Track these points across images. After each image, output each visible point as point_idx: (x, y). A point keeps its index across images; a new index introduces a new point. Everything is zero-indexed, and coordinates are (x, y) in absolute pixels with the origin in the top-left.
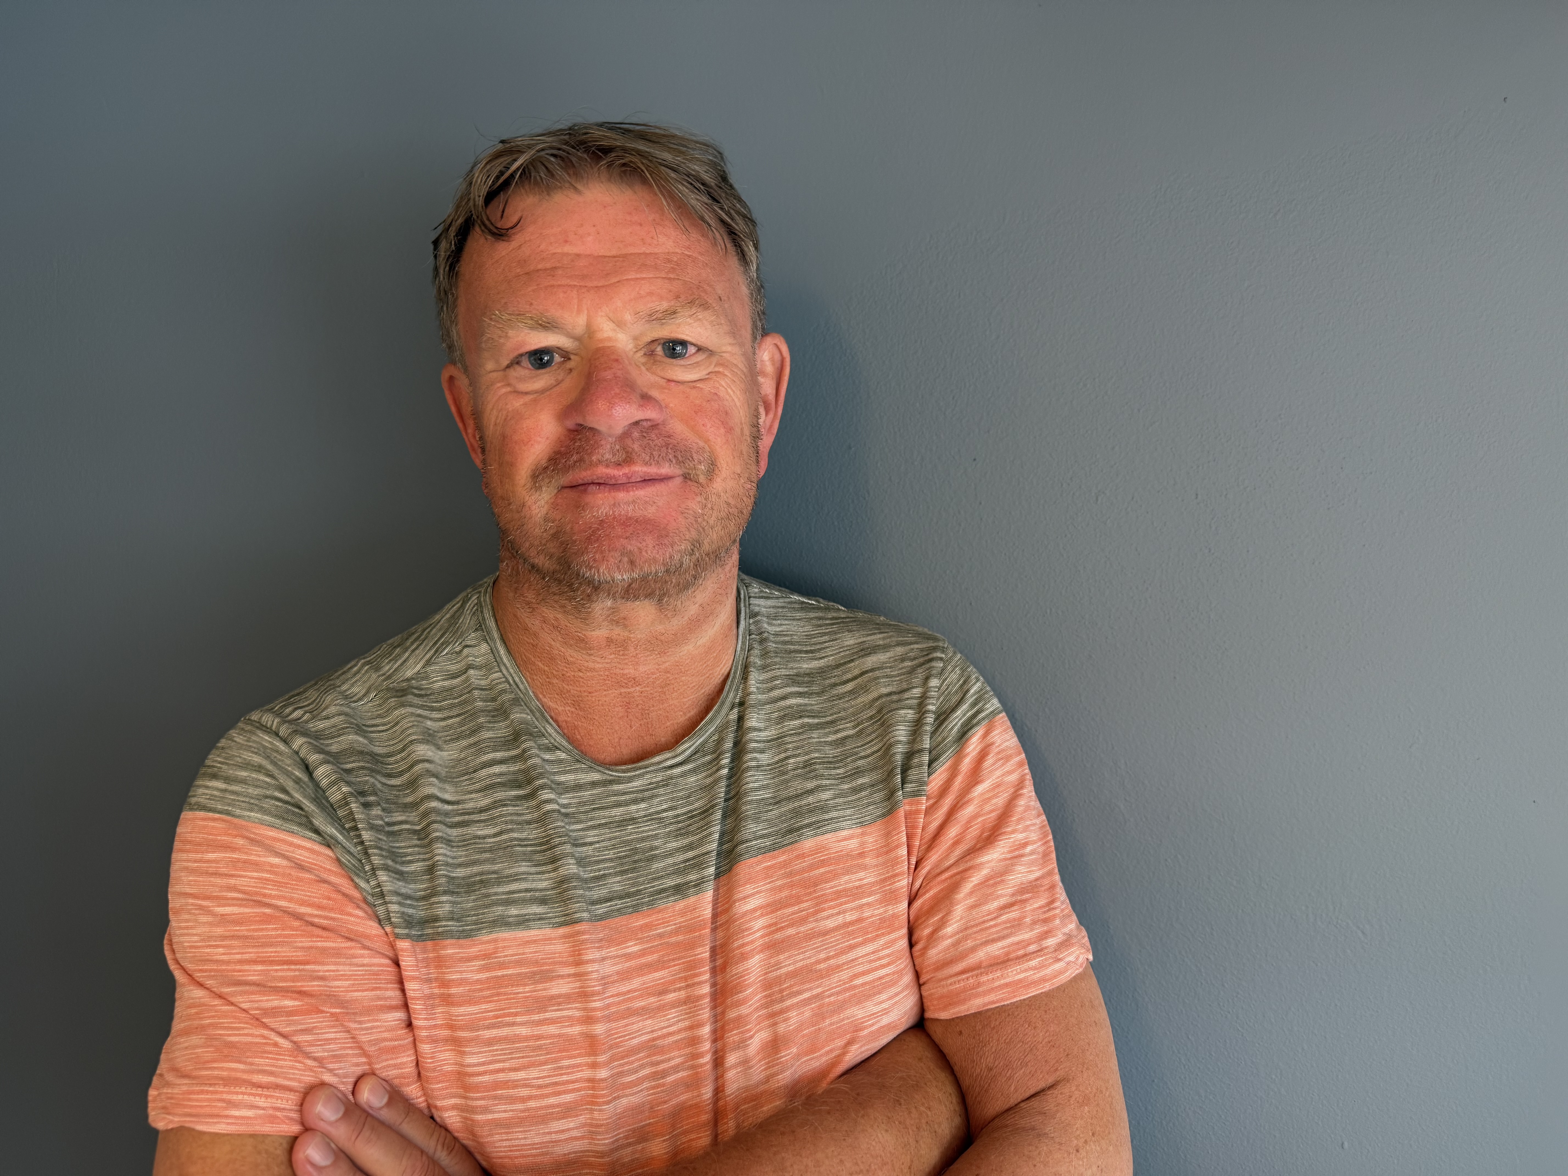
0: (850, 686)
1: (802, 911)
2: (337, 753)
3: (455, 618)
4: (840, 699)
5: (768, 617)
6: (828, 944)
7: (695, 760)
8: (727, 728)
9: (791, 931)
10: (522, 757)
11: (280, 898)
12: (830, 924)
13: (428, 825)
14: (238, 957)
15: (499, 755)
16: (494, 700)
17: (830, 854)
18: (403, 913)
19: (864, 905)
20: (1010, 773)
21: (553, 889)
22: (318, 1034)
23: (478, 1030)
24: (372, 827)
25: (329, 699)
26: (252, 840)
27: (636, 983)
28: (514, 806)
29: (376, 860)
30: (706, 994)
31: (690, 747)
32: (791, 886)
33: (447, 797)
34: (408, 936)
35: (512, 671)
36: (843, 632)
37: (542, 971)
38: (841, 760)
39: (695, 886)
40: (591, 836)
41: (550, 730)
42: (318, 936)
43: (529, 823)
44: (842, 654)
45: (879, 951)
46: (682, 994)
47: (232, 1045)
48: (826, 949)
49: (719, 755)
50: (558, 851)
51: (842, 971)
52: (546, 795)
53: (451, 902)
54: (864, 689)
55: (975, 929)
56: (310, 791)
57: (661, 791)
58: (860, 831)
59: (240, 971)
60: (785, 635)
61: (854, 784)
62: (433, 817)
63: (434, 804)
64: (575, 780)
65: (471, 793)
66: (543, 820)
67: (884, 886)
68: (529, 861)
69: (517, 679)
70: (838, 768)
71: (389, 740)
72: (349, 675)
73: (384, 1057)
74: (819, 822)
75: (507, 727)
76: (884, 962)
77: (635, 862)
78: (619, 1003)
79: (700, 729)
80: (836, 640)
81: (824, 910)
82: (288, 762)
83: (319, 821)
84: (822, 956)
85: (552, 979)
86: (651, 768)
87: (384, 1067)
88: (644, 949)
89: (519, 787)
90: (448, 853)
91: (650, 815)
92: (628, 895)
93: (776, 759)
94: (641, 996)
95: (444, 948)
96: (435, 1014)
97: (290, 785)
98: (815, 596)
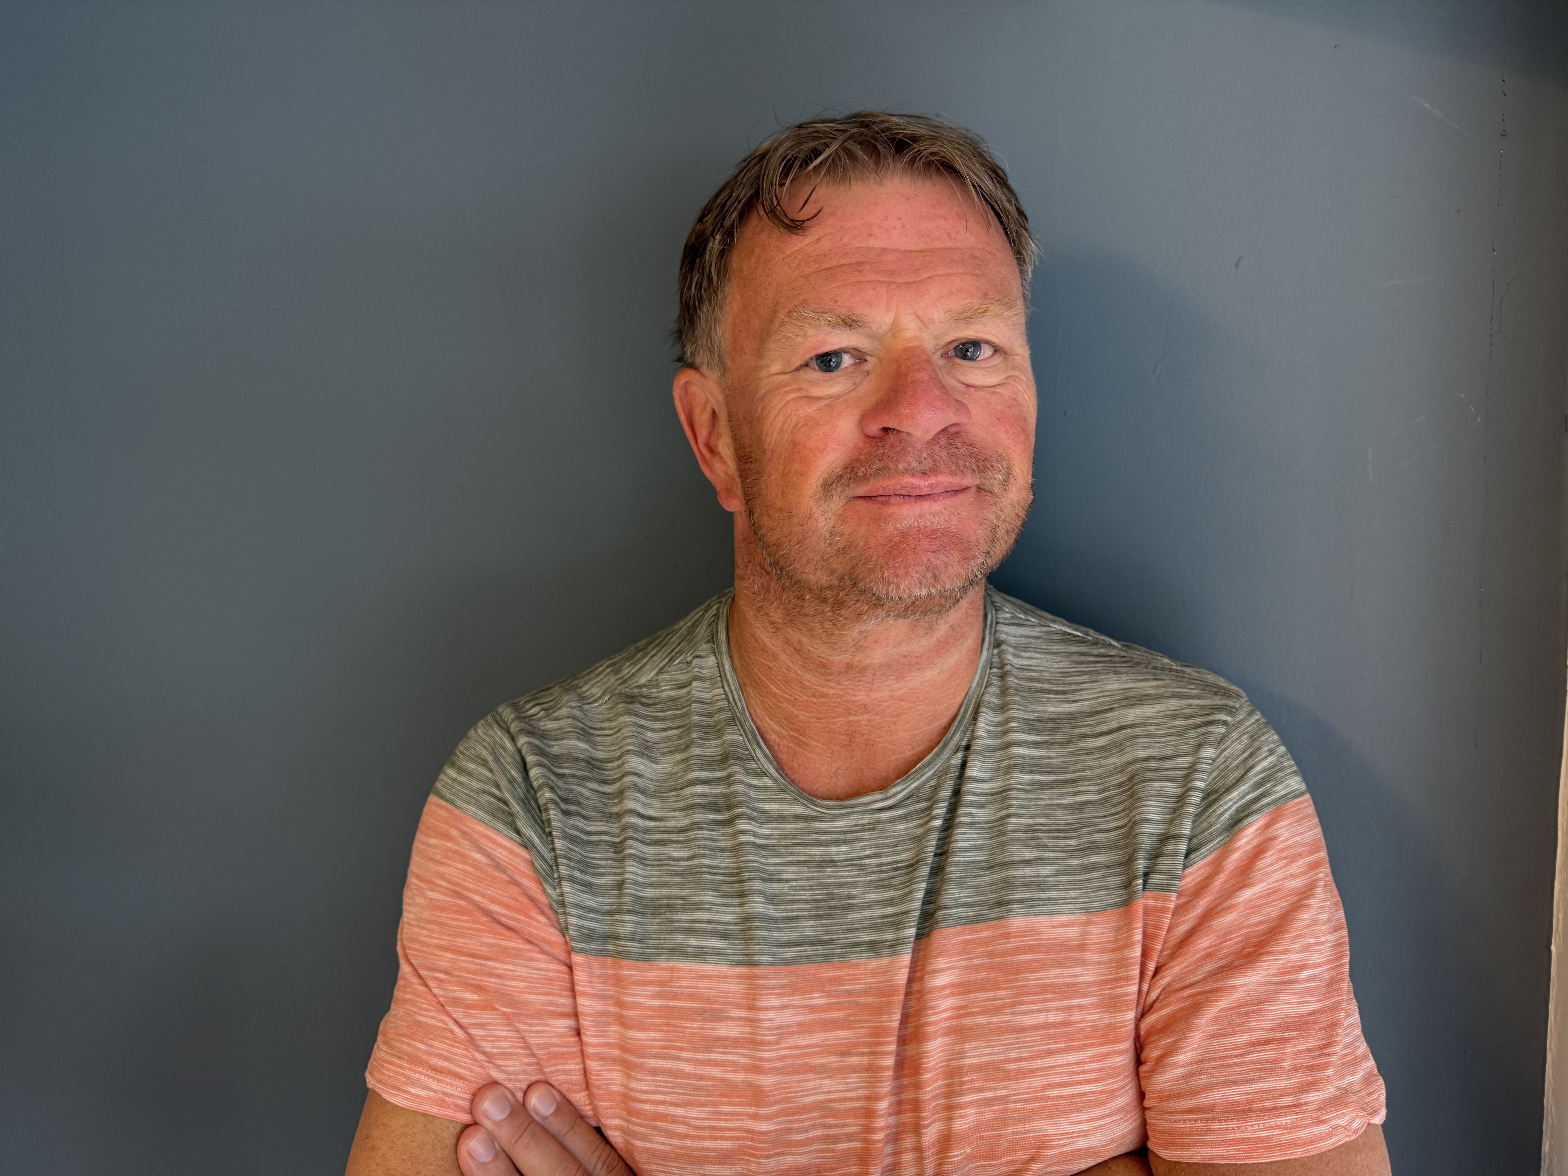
0: (1102, 741)
1: (1000, 999)
2: (555, 756)
3: (694, 626)
4: (1088, 754)
5: (1015, 648)
6: (1023, 1042)
7: (907, 805)
8: (946, 774)
9: (981, 1020)
10: (727, 780)
11: (477, 892)
12: (1028, 1020)
13: (625, 840)
14: (436, 941)
15: (704, 775)
16: (710, 715)
17: (1041, 940)
18: (583, 927)
19: (1073, 1006)
20: (1293, 876)
21: (736, 924)
22: (491, 1030)
23: (644, 1057)
24: (566, 837)
25: (566, 698)
26: (463, 832)
27: (818, 1038)
28: (710, 830)
29: (564, 871)
30: (888, 1067)
31: (902, 790)
32: (990, 967)
33: (651, 812)
34: (582, 951)
35: (733, 688)
36: (1107, 674)
37: (712, 1010)
38: (1075, 830)
39: (891, 946)
40: (790, 873)
41: (759, 754)
42: (501, 935)
43: (722, 850)
44: (1101, 700)
45: (1085, 1063)
46: (865, 1060)
47: (420, 1025)
48: (1019, 1048)
49: (934, 803)
50: (747, 885)
51: (1034, 1077)
52: (743, 825)
53: (634, 922)
54: (1118, 747)
55: (1213, 1064)
56: (521, 792)
57: (866, 835)
58: (1083, 918)
59: (435, 955)
60: (1033, 671)
61: (1085, 861)
62: (630, 833)
63: (634, 820)
64: (779, 810)
65: (675, 810)
66: (737, 850)
67: (1104, 989)
68: (716, 890)
69: (736, 697)
70: (1069, 838)
71: (612, 745)
72: (592, 675)
73: (553, 1062)
74: (1033, 900)
75: (717, 746)
76: (1088, 1076)
77: (831, 908)
78: (796, 1057)
79: (915, 772)
80: (1097, 681)
81: (1023, 1003)
82: (509, 759)
83: (522, 823)
84: (1013, 1055)
85: (721, 1019)
86: (858, 809)
87: (554, 1072)
88: (831, 1004)
89: (718, 811)
90: (640, 872)
91: (851, 860)
92: (821, 943)
93: (999, 815)
94: (821, 1053)
95: (621, 967)
96: (607, 1031)
97: (503, 782)
98: (1086, 626)
